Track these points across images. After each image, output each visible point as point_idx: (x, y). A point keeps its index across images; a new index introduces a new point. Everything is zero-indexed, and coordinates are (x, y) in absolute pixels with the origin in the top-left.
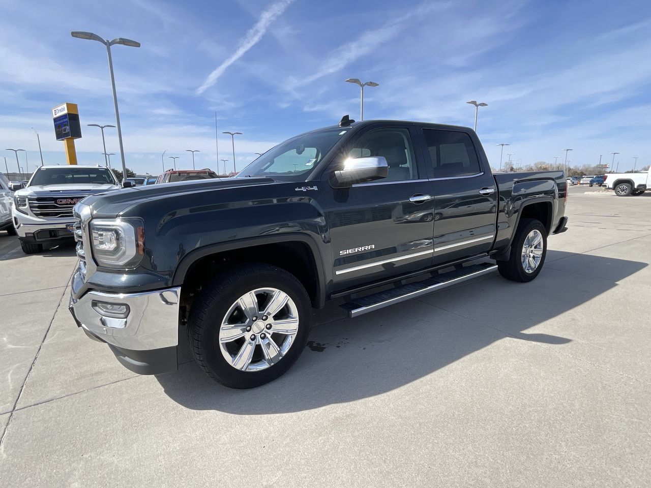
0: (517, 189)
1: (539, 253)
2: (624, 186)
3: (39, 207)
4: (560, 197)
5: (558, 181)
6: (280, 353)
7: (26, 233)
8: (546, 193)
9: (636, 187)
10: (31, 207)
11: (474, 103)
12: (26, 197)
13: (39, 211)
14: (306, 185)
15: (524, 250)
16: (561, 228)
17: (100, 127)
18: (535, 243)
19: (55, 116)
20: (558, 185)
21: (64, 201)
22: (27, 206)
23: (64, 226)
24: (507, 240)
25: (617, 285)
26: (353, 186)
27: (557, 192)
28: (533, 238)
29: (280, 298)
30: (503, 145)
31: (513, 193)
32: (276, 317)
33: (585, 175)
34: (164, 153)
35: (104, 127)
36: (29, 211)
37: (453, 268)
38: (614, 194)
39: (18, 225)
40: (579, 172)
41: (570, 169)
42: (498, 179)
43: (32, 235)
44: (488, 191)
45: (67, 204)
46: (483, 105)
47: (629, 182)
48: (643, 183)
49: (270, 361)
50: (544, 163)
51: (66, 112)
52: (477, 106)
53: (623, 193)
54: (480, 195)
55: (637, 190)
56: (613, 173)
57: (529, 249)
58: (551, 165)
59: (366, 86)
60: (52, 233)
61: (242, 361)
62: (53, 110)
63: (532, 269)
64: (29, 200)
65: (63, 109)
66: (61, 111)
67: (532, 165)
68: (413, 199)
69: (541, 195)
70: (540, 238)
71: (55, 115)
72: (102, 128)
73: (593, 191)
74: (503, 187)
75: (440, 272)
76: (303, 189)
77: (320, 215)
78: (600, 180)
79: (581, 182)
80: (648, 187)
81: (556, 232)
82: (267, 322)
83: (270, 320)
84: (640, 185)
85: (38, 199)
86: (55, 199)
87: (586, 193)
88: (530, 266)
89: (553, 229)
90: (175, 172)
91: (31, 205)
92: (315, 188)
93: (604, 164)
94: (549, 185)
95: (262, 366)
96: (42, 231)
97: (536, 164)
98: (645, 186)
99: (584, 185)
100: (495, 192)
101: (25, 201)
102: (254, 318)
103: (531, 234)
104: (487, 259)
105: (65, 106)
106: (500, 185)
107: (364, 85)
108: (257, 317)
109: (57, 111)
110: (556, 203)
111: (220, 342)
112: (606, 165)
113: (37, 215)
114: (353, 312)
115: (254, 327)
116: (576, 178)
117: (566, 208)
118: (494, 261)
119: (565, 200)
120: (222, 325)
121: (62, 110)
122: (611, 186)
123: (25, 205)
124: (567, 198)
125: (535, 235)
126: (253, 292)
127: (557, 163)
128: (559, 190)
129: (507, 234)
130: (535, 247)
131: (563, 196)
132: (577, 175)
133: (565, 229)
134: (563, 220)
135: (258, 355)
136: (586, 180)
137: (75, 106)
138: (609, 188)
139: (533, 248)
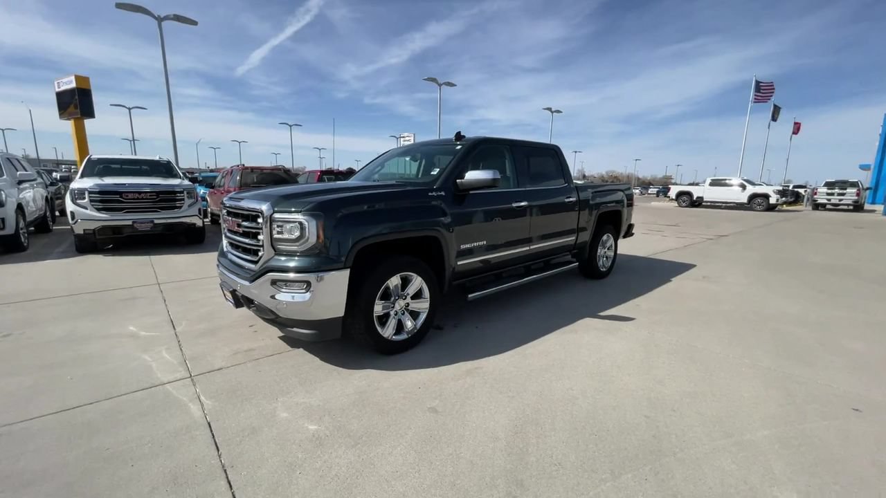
0: (593, 198)
1: (611, 254)
2: (685, 198)
3: (101, 201)
4: (628, 206)
5: (627, 192)
6: (415, 328)
7: (84, 230)
8: (617, 202)
9: (695, 199)
10: (91, 201)
11: (549, 109)
12: (86, 189)
13: (101, 206)
14: (436, 190)
15: (599, 251)
16: (629, 234)
17: (126, 108)
18: (608, 245)
19: (57, 90)
20: (627, 195)
21: (130, 196)
22: (87, 200)
23: (130, 223)
24: (585, 243)
25: (671, 281)
26: (471, 192)
27: (626, 201)
28: (607, 241)
29: (417, 282)
30: (576, 152)
31: (591, 202)
32: (413, 298)
33: (653, 185)
34: (199, 142)
35: (133, 108)
36: (89, 206)
37: (542, 264)
38: (677, 205)
39: (75, 220)
40: (647, 181)
41: (639, 179)
42: (578, 189)
43: (91, 232)
44: (571, 199)
45: (134, 199)
46: (558, 112)
47: (689, 194)
48: (701, 195)
49: (408, 333)
50: (614, 172)
51: (74, 85)
52: (552, 112)
53: (684, 204)
54: (564, 203)
55: (696, 201)
56: (677, 184)
57: (603, 251)
58: (622, 174)
59: (443, 86)
60: (116, 230)
61: (388, 332)
62: (56, 83)
63: (605, 268)
64: (90, 193)
65: (71, 82)
66: (66, 83)
67: (604, 173)
68: (515, 205)
69: (612, 204)
70: (611, 241)
71: (59, 88)
72: (130, 109)
73: (659, 201)
74: (583, 195)
75: (533, 267)
76: (434, 194)
77: (445, 215)
78: (664, 191)
79: (649, 192)
80: (705, 200)
81: (625, 237)
82: (406, 301)
83: (409, 300)
84: (698, 198)
85: (99, 193)
86: (120, 193)
87: (653, 203)
88: (604, 265)
89: (622, 234)
90: (247, 168)
91: (91, 198)
92: (443, 193)
93: (669, 175)
94: (620, 196)
95: (403, 337)
96: (104, 228)
97: (607, 173)
98: (702, 198)
99: (652, 196)
100: (576, 201)
101: (84, 194)
102: (397, 298)
103: (605, 237)
104: (569, 258)
105: (73, 78)
106: (580, 194)
107: (442, 85)
108: (399, 297)
109: (61, 84)
110: (625, 210)
111: (375, 315)
112: (671, 176)
113: (99, 210)
114: (470, 296)
115: (397, 305)
116: (644, 187)
117: (633, 216)
118: (575, 260)
119: (632, 210)
120: (377, 301)
121: (69, 83)
122: (674, 197)
123: (84, 198)
124: (634, 207)
125: (608, 238)
126: (398, 275)
127: (627, 172)
128: (627, 200)
129: (585, 237)
130: (608, 249)
131: (630, 205)
132: (645, 185)
133: (632, 234)
134: (631, 226)
135: (400, 327)
136: (653, 190)
137: (86, 80)
138: (672, 199)
139: (606, 250)
